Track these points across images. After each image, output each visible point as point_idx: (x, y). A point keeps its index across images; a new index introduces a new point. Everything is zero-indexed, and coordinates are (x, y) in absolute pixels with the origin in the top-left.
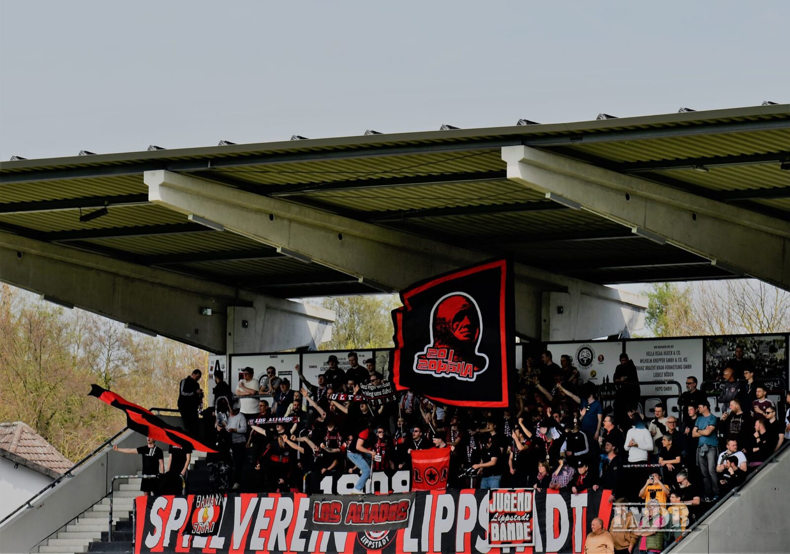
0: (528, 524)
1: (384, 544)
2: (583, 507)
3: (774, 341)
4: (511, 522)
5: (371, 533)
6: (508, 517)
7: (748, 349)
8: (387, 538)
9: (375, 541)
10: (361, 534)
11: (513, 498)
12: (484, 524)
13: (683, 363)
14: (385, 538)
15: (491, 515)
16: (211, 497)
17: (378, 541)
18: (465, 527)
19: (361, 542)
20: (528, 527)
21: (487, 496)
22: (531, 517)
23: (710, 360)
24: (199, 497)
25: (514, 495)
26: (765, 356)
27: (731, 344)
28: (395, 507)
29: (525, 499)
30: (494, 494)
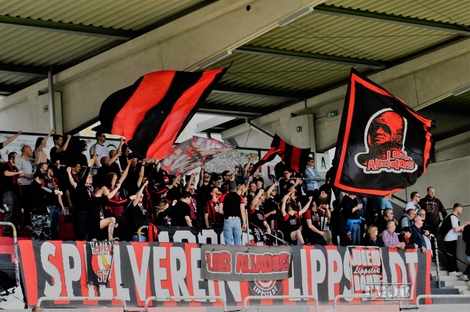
0: (380, 276)
1: (274, 294)
2: (415, 263)
4: (369, 274)
5: (260, 282)
6: (366, 270)
8: (275, 287)
9: (266, 291)
10: (252, 284)
11: (367, 255)
12: (349, 276)
14: (273, 288)
15: (354, 268)
16: (105, 244)
17: (269, 291)
18: (335, 279)
20: (381, 279)
21: (347, 252)
22: (381, 271)
24: (93, 244)
25: (368, 252)
28: (277, 259)
30: (353, 250)
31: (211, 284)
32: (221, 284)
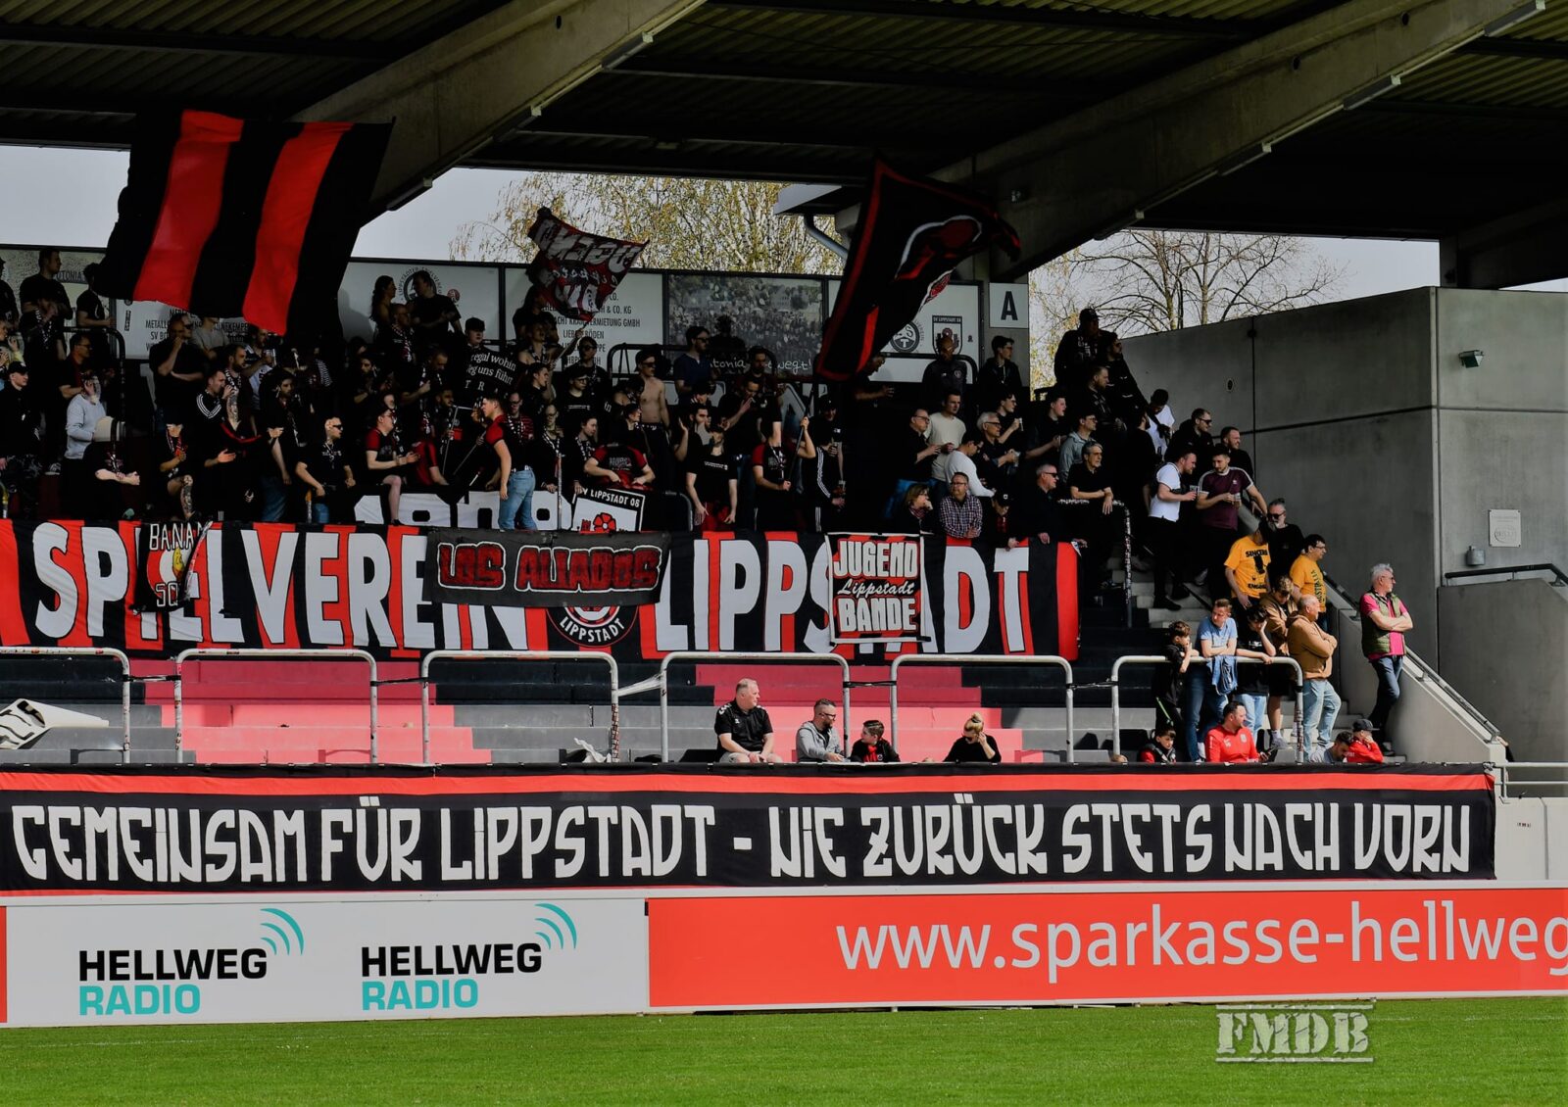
0: (912, 601)
1: (615, 634)
2: (1019, 572)
4: (878, 596)
5: (579, 610)
6: (871, 587)
7: (750, 299)
8: (617, 621)
9: (594, 629)
10: (557, 613)
11: (881, 552)
12: (822, 598)
13: (623, 316)
15: (839, 583)
16: (185, 527)
17: (601, 628)
18: (782, 604)
19: (563, 630)
20: (911, 607)
21: (825, 549)
22: (917, 588)
24: (155, 528)
25: (883, 546)
26: (783, 313)
27: (717, 288)
28: (626, 560)
29: (905, 556)
30: (843, 544)
31: (450, 611)
32: (477, 613)
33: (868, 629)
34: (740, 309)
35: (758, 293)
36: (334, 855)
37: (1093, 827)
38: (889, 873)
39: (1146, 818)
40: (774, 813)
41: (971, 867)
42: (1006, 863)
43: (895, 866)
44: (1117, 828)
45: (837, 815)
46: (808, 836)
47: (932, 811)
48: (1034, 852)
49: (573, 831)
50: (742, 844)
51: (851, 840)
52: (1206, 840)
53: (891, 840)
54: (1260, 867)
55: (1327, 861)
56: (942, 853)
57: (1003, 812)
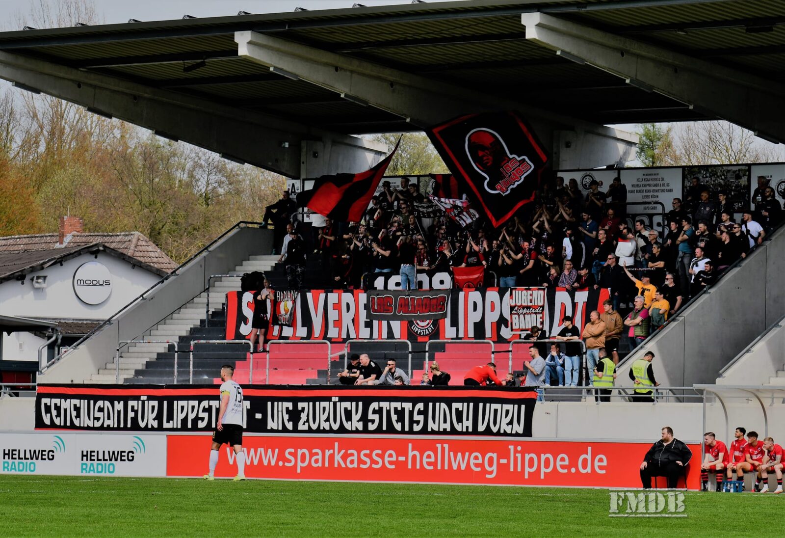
0: (541, 315)
1: (430, 331)
2: (584, 302)
3: (739, 170)
4: (528, 314)
5: (418, 322)
6: (525, 309)
7: (718, 177)
8: (431, 326)
9: (423, 329)
10: (411, 323)
11: (529, 295)
12: (507, 315)
13: (666, 188)
14: (430, 327)
15: (512, 308)
17: (425, 329)
18: (492, 318)
19: (412, 330)
20: (541, 318)
21: (508, 293)
22: (543, 310)
23: (688, 185)
25: (529, 292)
26: (732, 182)
27: (705, 173)
28: (435, 301)
29: (538, 296)
31: (376, 323)
32: (385, 323)
33: (524, 328)
34: (714, 181)
35: (721, 173)
36: (132, 418)
37: (379, 412)
38: (307, 429)
39: (399, 409)
40: (269, 404)
41: (336, 427)
42: (348, 426)
43: (309, 427)
44: (388, 412)
45: (290, 405)
46: (280, 413)
47: (324, 404)
48: (358, 421)
49: (204, 410)
50: (258, 416)
51: (294, 416)
52: (421, 418)
53: (308, 416)
54: (441, 430)
55: (467, 427)
56: (326, 421)
57: (347, 405)
